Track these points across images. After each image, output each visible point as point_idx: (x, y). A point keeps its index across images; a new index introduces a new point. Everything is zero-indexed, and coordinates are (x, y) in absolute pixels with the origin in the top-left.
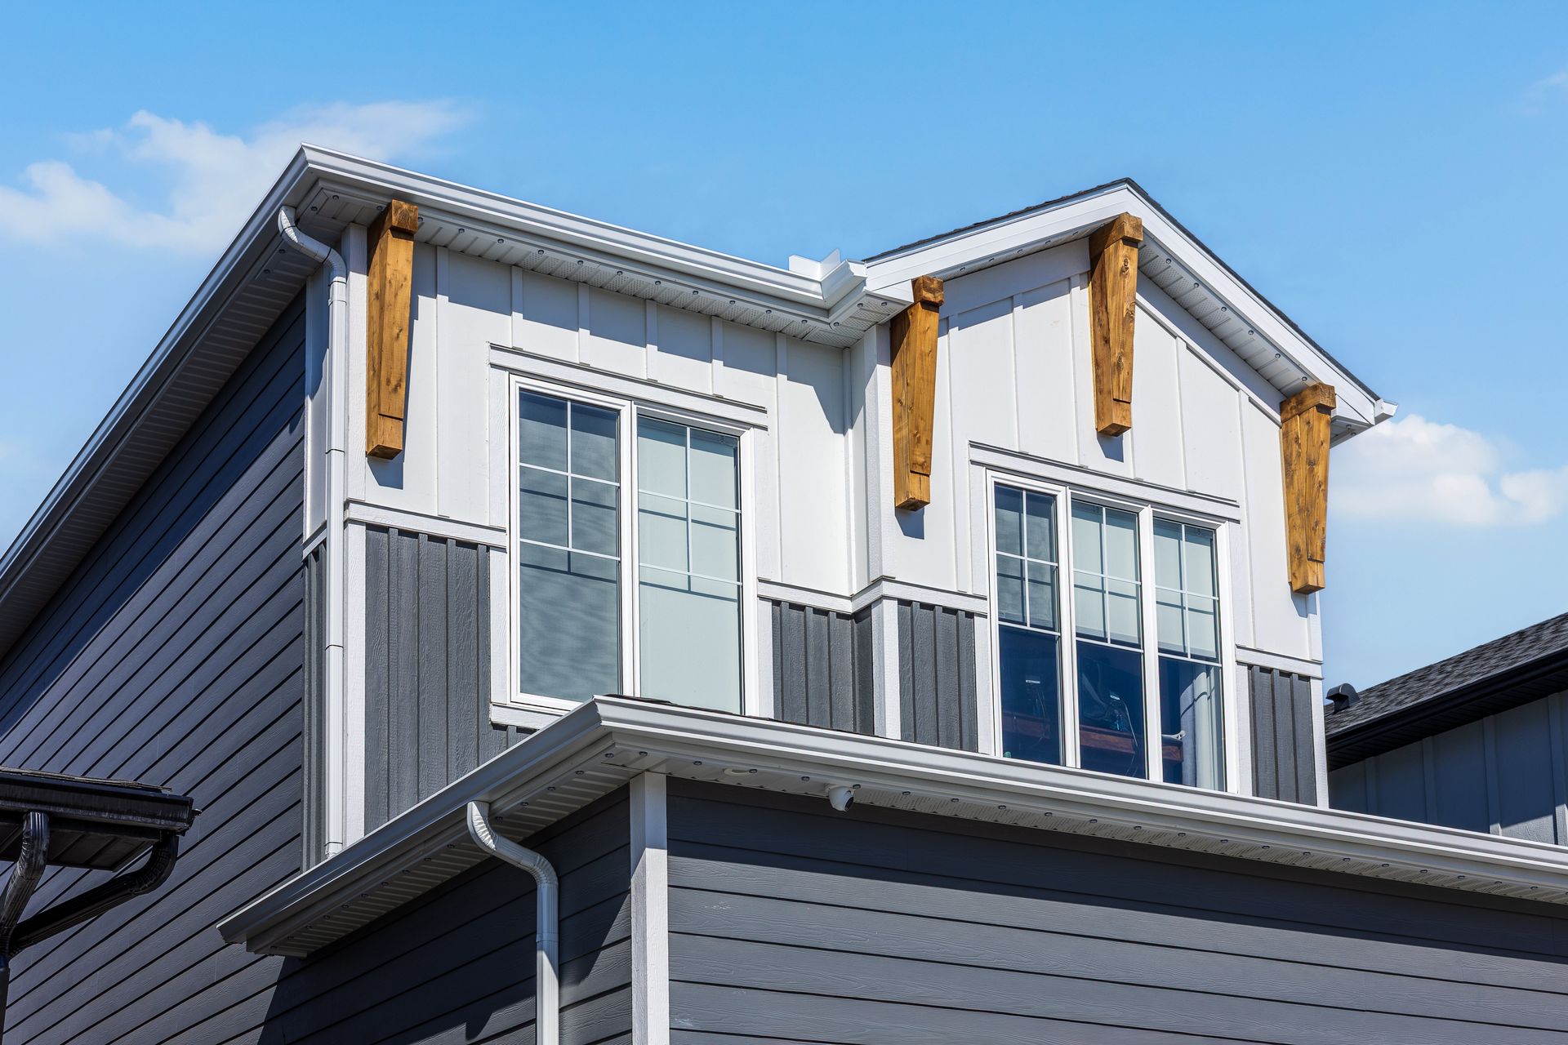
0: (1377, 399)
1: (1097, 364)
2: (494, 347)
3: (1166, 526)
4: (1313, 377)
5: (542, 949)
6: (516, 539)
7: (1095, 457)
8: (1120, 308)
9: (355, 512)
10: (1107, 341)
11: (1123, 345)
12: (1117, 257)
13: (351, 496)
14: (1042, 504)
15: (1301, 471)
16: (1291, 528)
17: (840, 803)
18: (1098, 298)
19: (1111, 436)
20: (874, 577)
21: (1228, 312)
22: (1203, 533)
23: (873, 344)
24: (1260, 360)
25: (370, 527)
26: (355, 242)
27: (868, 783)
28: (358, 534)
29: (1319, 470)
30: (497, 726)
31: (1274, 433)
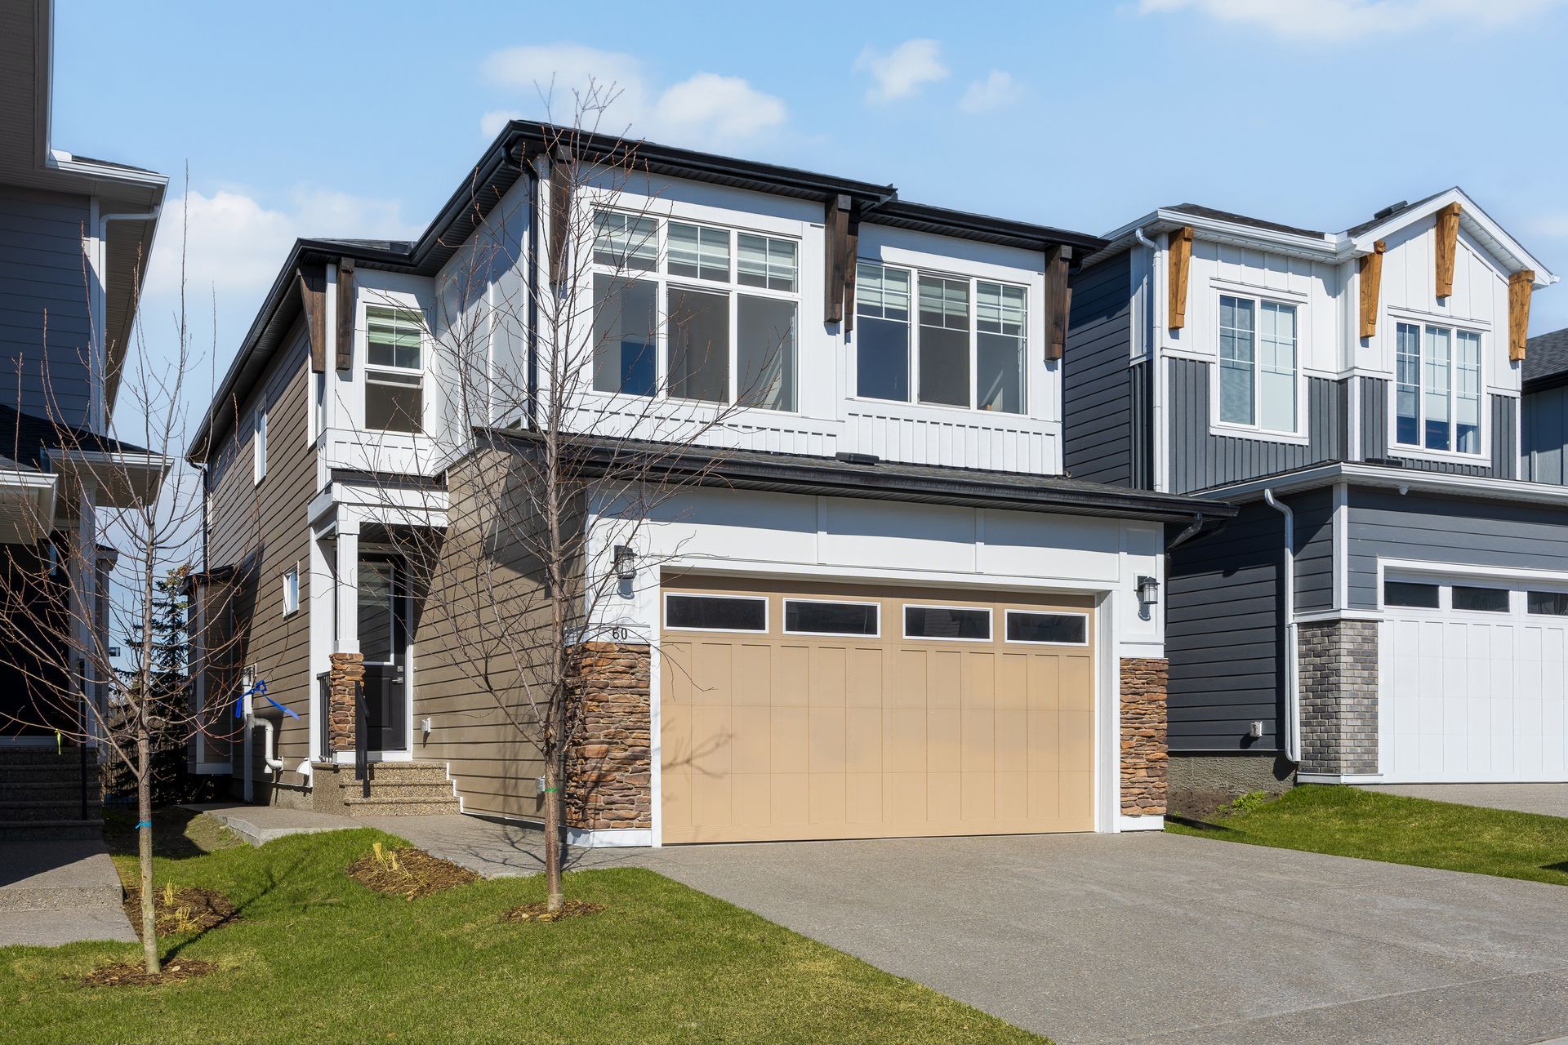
0: (1552, 274)
1: (1438, 266)
2: (1212, 279)
3: (1461, 334)
4: (1526, 267)
5: (1288, 547)
6: (1219, 358)
7: (1434, 307)
8: (1450, 243)
9: (1165, 352)
10: (1443, 257)
11: (1450, 260)
12: (1450, 222)
13: (1164, 346)
14: (1414, 329)
15: (1517, 308)
16: (1511, 332)
17: (1404, 492)
18: (1440, 237)
19: (1441, 299)
20: (1350, 366)
21: (1493, 240)
22: (1475, 336)
23: (1353, 265)
24: (1493, 251)
25: (1170, 358)
26: (1164, 240)
27: (1413, 485)
28: (1166, 360)
29: (1526, 308)
30: (1211, 435)
31: (1506, 289)
